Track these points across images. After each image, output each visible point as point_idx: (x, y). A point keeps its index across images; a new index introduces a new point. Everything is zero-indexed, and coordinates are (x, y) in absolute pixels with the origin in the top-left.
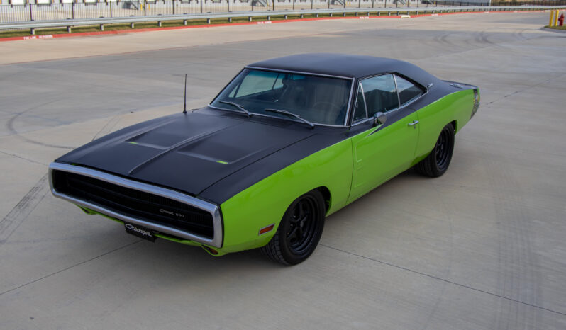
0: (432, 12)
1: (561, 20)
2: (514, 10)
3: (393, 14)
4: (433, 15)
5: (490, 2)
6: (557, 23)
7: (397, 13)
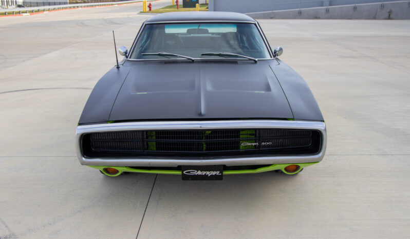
0: (44, 10)
1: (150, 7)
2: (95, 6)
3: (16, 13)
4: (45, 12)
5: (68, 1)
6: (148, 9)
7: (19, 13)
